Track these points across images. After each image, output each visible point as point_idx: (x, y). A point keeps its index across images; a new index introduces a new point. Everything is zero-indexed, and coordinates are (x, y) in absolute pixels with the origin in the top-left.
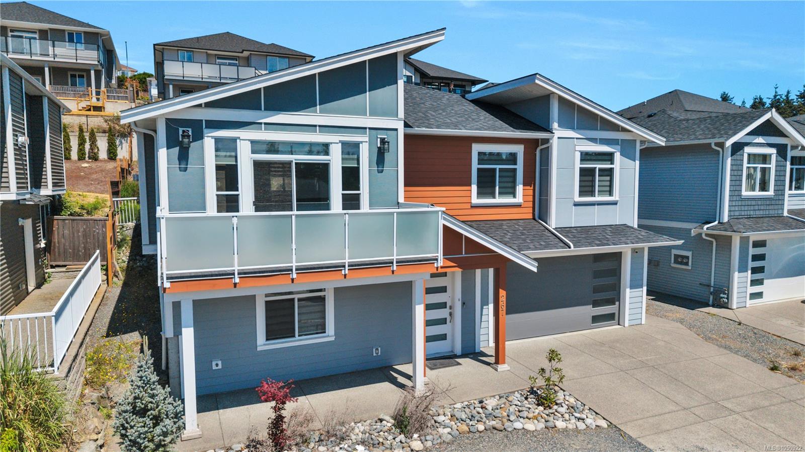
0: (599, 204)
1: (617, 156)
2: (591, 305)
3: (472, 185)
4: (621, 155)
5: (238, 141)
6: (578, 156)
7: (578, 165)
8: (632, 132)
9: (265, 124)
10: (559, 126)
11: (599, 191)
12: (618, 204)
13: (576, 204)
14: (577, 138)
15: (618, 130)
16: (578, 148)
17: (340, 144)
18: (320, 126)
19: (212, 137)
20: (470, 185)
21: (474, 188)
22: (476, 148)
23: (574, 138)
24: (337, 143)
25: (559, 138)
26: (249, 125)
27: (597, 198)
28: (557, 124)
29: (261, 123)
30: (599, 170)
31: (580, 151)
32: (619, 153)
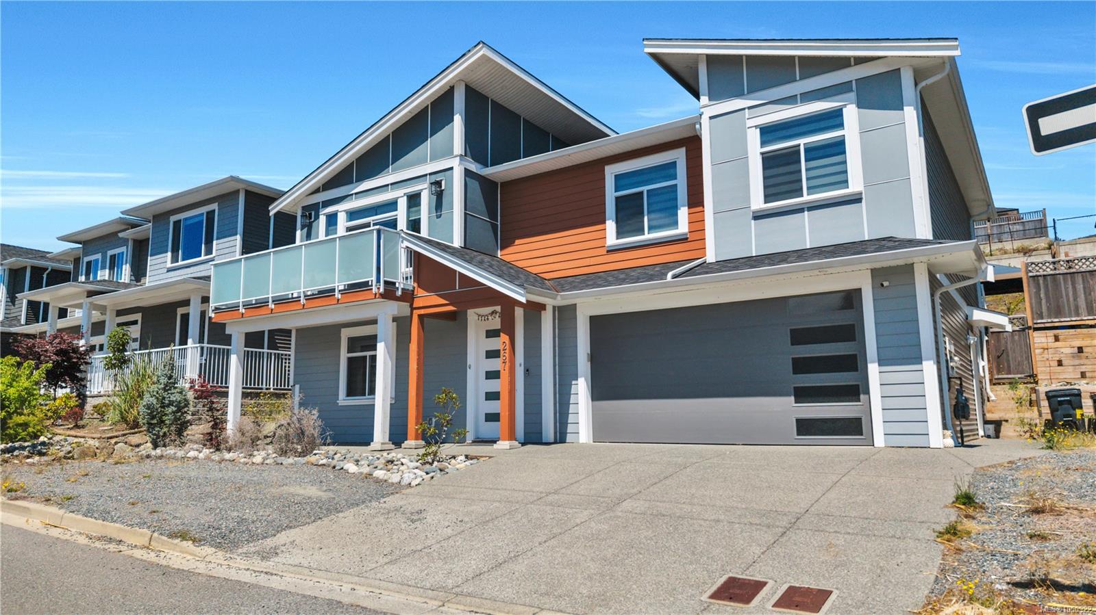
0: (810, 209)
1: (851, 113)
2: (789, 395)
3: (607, 222)
4: (858, 108)
5: (339, 214)
6: (754, 137)
7: (755, 149)
8: (886, 57)
9: (356, 194)
10: (710, 100)
11: (809, 188)
12: (864, 201)
13: (758, 216)
14: (750, 108)
15: (849, 65)
16: (750, 123)
17: (405, 197)
18: (392, 184)
19: (324, 214)
20: (604, 222)
21: (611, 226)
22: (611, 171)
23: (744, 109)
24: (402, 197)
25: (711, 118)
26: (344, 199)
27: (806, 198)
28: (707, 98)
29: (352, 195)
30: (806, 150)
31: (756, 127)
32: (854, 106)
